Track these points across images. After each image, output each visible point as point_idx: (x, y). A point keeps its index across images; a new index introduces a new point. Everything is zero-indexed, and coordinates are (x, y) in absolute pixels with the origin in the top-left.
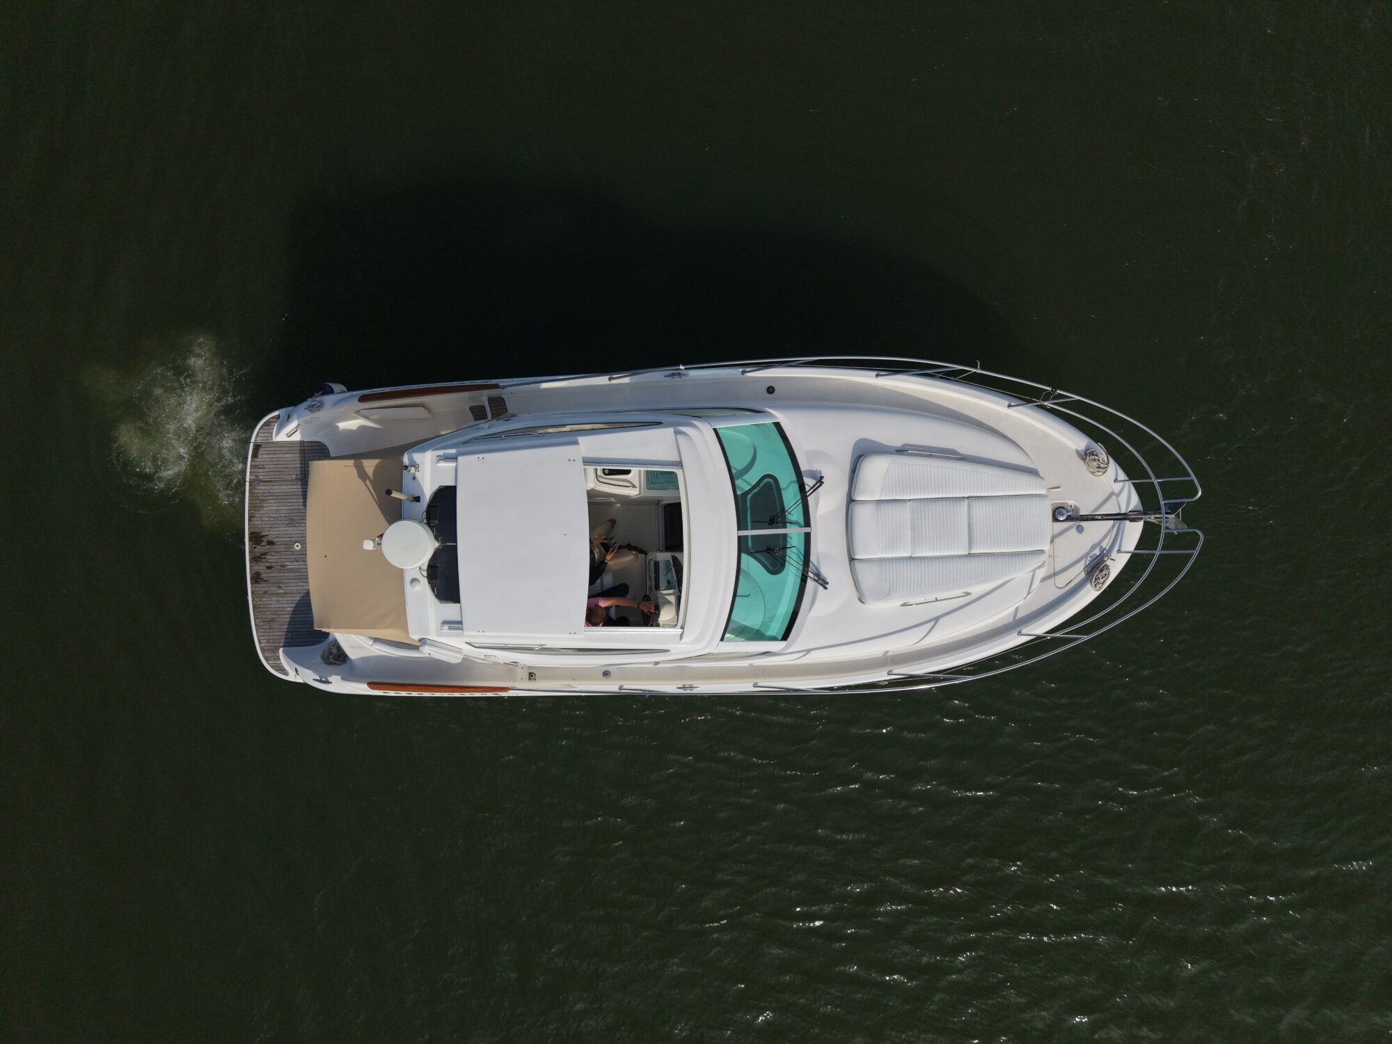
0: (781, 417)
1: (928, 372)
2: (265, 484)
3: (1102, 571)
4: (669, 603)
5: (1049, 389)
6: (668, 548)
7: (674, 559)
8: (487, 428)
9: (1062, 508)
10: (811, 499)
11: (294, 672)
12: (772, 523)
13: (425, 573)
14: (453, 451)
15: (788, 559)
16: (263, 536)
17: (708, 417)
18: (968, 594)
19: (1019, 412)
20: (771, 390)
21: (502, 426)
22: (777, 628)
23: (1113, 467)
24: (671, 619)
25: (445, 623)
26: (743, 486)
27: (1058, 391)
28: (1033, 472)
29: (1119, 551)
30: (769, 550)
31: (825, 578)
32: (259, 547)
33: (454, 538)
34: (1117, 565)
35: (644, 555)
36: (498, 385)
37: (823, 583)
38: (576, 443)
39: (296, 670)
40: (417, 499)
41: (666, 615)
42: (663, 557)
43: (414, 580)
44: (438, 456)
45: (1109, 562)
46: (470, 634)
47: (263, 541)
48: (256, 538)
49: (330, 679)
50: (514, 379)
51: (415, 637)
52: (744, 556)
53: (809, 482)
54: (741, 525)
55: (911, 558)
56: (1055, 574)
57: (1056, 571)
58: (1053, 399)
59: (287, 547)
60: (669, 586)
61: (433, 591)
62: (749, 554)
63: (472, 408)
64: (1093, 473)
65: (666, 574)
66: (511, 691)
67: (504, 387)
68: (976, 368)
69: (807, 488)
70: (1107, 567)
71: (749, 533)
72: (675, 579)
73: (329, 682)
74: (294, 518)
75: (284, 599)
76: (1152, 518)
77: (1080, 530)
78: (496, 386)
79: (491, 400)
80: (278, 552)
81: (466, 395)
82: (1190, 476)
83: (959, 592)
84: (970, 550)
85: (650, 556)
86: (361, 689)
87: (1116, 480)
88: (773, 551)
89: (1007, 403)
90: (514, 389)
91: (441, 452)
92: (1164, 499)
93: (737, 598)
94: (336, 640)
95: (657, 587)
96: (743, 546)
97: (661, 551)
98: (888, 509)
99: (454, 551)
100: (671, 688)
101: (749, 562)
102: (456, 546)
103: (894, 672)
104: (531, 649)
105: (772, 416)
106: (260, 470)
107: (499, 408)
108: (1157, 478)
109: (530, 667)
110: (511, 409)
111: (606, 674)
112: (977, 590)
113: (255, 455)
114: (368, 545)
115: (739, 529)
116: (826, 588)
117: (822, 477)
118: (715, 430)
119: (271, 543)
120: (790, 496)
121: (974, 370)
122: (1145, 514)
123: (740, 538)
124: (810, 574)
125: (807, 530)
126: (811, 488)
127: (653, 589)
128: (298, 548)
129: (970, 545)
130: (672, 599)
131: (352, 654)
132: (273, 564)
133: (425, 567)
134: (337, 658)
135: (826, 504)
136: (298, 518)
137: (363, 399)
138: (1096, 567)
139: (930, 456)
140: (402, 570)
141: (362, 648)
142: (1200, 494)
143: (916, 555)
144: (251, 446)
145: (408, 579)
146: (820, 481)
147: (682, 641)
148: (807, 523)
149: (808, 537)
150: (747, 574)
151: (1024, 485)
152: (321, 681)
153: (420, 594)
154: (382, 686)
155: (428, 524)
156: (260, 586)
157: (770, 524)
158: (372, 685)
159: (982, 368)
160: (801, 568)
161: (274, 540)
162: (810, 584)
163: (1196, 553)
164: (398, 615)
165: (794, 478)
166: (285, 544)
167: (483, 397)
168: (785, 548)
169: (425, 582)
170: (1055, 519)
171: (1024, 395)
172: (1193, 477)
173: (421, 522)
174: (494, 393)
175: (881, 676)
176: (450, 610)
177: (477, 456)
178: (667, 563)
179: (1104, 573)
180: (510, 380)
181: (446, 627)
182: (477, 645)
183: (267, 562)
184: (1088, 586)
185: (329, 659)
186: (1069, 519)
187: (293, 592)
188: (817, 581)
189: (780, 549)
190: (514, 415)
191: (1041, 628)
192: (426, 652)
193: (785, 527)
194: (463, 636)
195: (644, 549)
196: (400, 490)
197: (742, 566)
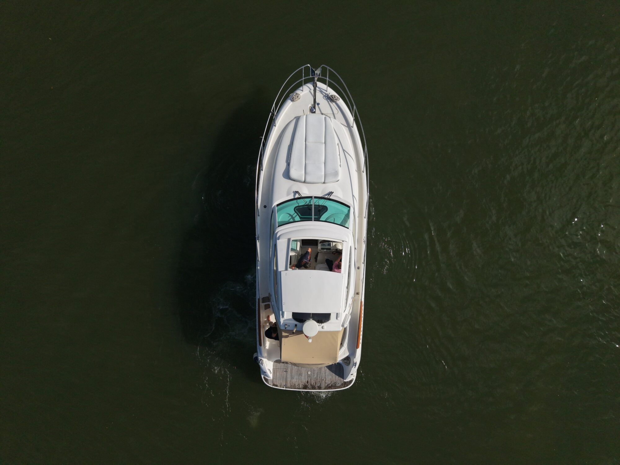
0: (275, 204)
1: (262, 153)
2: (287, 383)
3: (333, 98)
4: (335, 245)
5: (271, 114)
6: (317, 245)
7: (320, 243)
8: (273, 302)
9: (311, 109)
10: (303, 196)
11: (352, 375)
12: (311, 209)
13: (320, 324)
14: (281, 312)
15: (323, 205)
16: (305, 385)
17: (274, 229)
18: (338, 144)
19: (277, 123)
20: (265, 207)
21: (273, 298)
22: (345, 209)
23: (298, 92)
24: (341, 244)
25: (337, 318)
26: (297, 218)
27: (272, 111)
28: (298, 119)
29: (326, 91)
30: (319, 211)
31: (330, 192)
32: (309, 386)
33: (310, 314)
34: (331, 92)
35: (319, 253)
36: (258, 299)
37: (331, 193)
38: (280, 272)
39: (352, 374)
40: (296, 325)
41: (339, 247)
42: (320, 246)
43: (322, 328)
44: (282, 318)
45: (330, 95)
46: (341, 311)
47: (307, 385)
48: (305, 387)
49: (355, 362)
50: (257, 293)
51: (341, 329)
52: (321, 219)
53: (297, 196)
54: (310, 220)
55: (325, 163)
56: (333, 114)
57: (332, 113)
58: (274, 112)
59: (309, 377)
60: (329, 245)
61: (327, 322)
62: (320, 217)
63: (265, 309)
64: (299, 99)
65: (326, 246)
66: (362, 300)
67: (259, 296)
68: (262, 138)
69: (299, 197)
70: (332, 96)
71: (313, 217)
72: (327, 243)
73: (356, 363)
74: (299, 373)
75: (327, 378)
76: (316, 79)
77: (318, 104)
78: (259, 299)
79: (263, 302)
80: (311, 380)
81: (261, 311)
82: (303, 68)
83: (337, 147)
84: (323, 143)
85: (319, 251)
86: (359, 351)
87: (302, 91)
88: (319, 210)
89: (274, 126)
90: (260, 294)
91: (281, 316)
92: (310, 76)
93: (335, 222)
94: (342, 360)
95: (330, 249)
96: (317, 219)
97: (318, 247)
98: (308, 170)
99: (313, 314)
100: (364, 247)
101: (323, 217)
102: (312, 313)
103: (363, 170)
104: (347, 292)
105: (275, 207)
106: (282, 384)
107: (267, 299)
108: (302, 78)
109: (355, 294)
110: (267, 295)
111: (358, 268)
112: (337, 141)
113: (277, 386)
114: (310, 341)
115: (312, 220)
116: (333, 192)
117: (296, 191)
118: (278, 226)
119: (308, 382)
120: (302, 203)
121: (263, 139)
122: (314, 81)
123: (315, 221)
124: (328, 197)
125: (313, 198)
126: (299, 195)
127: (330, 250)
128: (310, 373)
129: (321, 143)
130: (334, 244)
131: (347, 354)
132: (315, 382)
133: (318, 324)
134: (347, 360)
135: (305, 191)
136: (299, 372)
137: (260, 345)
138: (331, 99)
139: (291, 154)
140: (319, 331)
141: (345, 350)
142: (309, 65)
143: (324, 161)
144: (273, 387)
145: (322, 330)
146: (297, 192)
147: (347, 241)
148: (311, 197)
149: (315, 197)
150: (327, 219)
151: (302, 122)
152: (355, 365)
153: (327, 326)
154: (358, 344)
155: (304, 322)
156: (322, 387)
157: (311, 210)
158: (357, 347)
159: (263, 136)
160: (326, 200)
161: (306, 381)
162: (332, 197)
163: (328, 68)
164: (334, 334)
165: (296, 201)
166: (308, 377)
167: (262, 305)
168: (319, 205)
169: (323, 324)
170: (315, 112)
171: (272, 122)
172: (303, 67)
173: (303, 324)
174: (261, 301)
175: (364, 175)
176: (333, 317)
177: (283, 305)
178: (322, 245)
179: (334, 97)
180: (257, 295)
181: (338, 318)
182: (345, 309)
183: (314, 383)
184: (338, 102)
185: (348, 363)
186: (314, 107)
187: (325, 375)
188: (331, 195)
189: (319, 207)
190: (269, 294)
191: (351, 118)
192: (347, 325)
193: (312, 205)
194: (342, 313)
195: (317, 253)
196: (293, 330)
197: (324, 220)
